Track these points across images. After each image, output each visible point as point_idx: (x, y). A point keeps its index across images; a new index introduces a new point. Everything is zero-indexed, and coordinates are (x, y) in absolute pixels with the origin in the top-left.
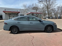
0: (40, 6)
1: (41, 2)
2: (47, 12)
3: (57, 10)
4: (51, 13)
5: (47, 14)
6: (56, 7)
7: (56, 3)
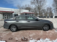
0: (33, 7)
1: (33, 3)
2: (38, 12)
3: (46, 10)
4: (42, 13)
5: (38, 14)
6: (46, 8)
7: (46, 5)
